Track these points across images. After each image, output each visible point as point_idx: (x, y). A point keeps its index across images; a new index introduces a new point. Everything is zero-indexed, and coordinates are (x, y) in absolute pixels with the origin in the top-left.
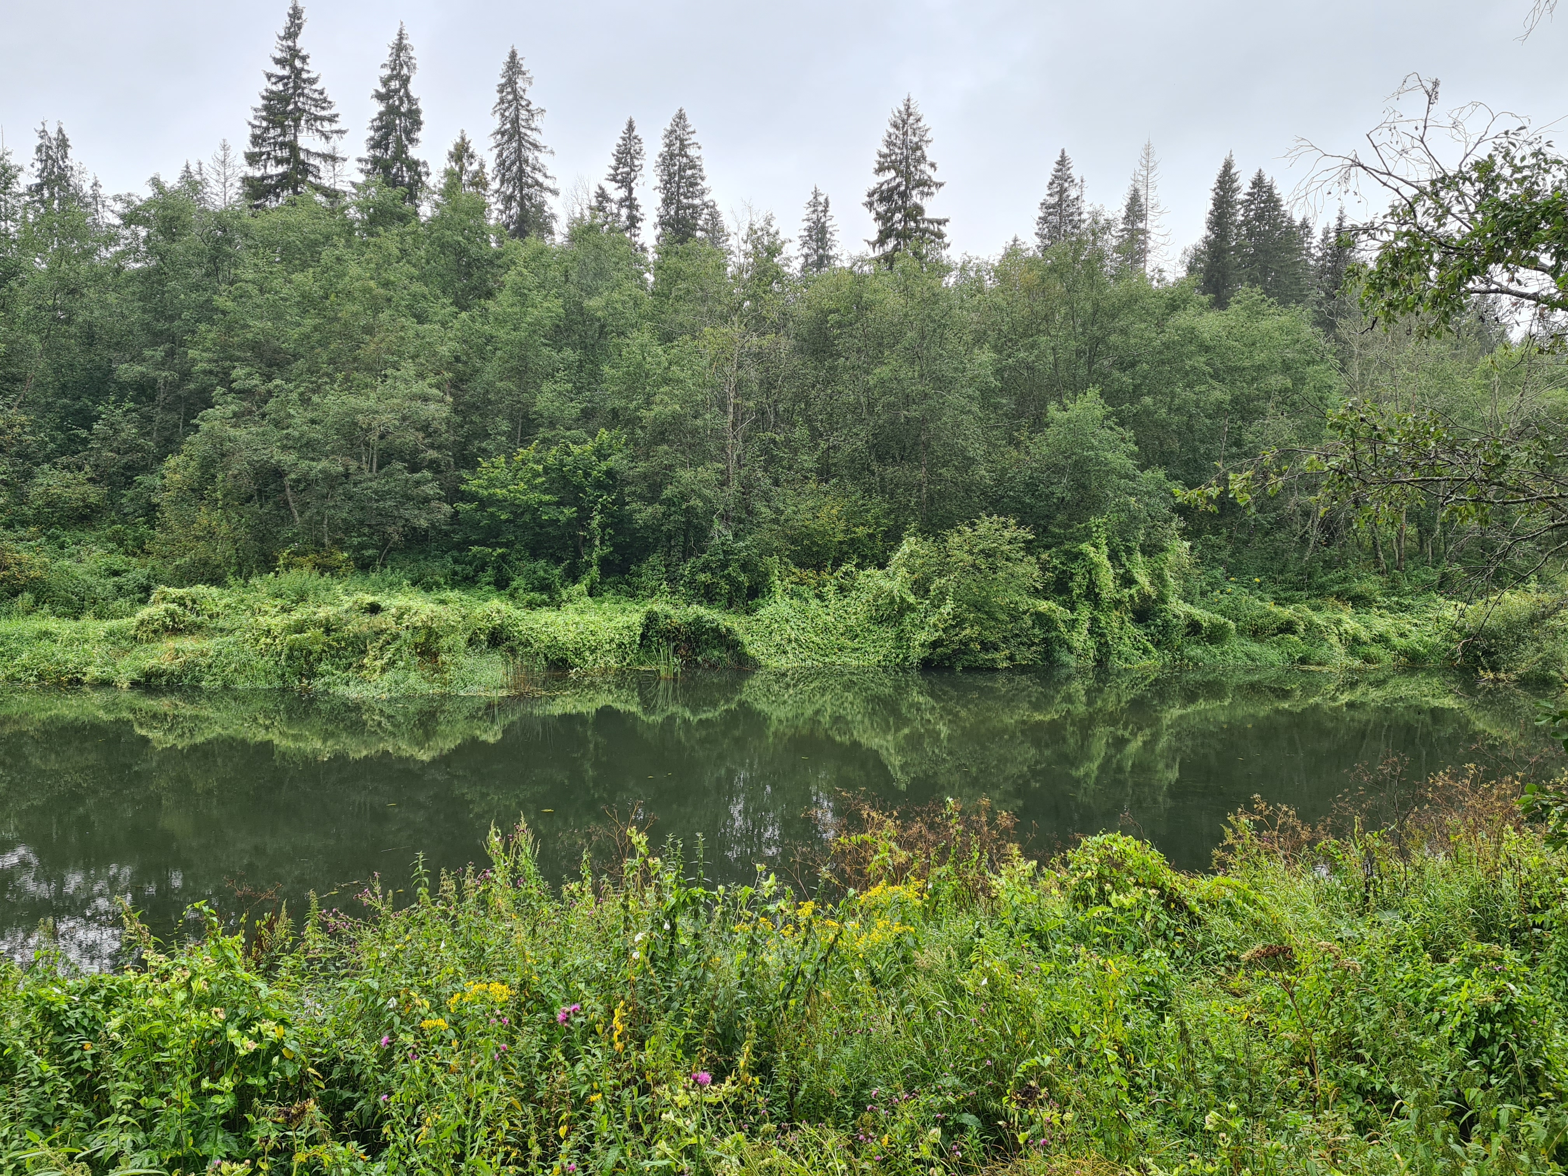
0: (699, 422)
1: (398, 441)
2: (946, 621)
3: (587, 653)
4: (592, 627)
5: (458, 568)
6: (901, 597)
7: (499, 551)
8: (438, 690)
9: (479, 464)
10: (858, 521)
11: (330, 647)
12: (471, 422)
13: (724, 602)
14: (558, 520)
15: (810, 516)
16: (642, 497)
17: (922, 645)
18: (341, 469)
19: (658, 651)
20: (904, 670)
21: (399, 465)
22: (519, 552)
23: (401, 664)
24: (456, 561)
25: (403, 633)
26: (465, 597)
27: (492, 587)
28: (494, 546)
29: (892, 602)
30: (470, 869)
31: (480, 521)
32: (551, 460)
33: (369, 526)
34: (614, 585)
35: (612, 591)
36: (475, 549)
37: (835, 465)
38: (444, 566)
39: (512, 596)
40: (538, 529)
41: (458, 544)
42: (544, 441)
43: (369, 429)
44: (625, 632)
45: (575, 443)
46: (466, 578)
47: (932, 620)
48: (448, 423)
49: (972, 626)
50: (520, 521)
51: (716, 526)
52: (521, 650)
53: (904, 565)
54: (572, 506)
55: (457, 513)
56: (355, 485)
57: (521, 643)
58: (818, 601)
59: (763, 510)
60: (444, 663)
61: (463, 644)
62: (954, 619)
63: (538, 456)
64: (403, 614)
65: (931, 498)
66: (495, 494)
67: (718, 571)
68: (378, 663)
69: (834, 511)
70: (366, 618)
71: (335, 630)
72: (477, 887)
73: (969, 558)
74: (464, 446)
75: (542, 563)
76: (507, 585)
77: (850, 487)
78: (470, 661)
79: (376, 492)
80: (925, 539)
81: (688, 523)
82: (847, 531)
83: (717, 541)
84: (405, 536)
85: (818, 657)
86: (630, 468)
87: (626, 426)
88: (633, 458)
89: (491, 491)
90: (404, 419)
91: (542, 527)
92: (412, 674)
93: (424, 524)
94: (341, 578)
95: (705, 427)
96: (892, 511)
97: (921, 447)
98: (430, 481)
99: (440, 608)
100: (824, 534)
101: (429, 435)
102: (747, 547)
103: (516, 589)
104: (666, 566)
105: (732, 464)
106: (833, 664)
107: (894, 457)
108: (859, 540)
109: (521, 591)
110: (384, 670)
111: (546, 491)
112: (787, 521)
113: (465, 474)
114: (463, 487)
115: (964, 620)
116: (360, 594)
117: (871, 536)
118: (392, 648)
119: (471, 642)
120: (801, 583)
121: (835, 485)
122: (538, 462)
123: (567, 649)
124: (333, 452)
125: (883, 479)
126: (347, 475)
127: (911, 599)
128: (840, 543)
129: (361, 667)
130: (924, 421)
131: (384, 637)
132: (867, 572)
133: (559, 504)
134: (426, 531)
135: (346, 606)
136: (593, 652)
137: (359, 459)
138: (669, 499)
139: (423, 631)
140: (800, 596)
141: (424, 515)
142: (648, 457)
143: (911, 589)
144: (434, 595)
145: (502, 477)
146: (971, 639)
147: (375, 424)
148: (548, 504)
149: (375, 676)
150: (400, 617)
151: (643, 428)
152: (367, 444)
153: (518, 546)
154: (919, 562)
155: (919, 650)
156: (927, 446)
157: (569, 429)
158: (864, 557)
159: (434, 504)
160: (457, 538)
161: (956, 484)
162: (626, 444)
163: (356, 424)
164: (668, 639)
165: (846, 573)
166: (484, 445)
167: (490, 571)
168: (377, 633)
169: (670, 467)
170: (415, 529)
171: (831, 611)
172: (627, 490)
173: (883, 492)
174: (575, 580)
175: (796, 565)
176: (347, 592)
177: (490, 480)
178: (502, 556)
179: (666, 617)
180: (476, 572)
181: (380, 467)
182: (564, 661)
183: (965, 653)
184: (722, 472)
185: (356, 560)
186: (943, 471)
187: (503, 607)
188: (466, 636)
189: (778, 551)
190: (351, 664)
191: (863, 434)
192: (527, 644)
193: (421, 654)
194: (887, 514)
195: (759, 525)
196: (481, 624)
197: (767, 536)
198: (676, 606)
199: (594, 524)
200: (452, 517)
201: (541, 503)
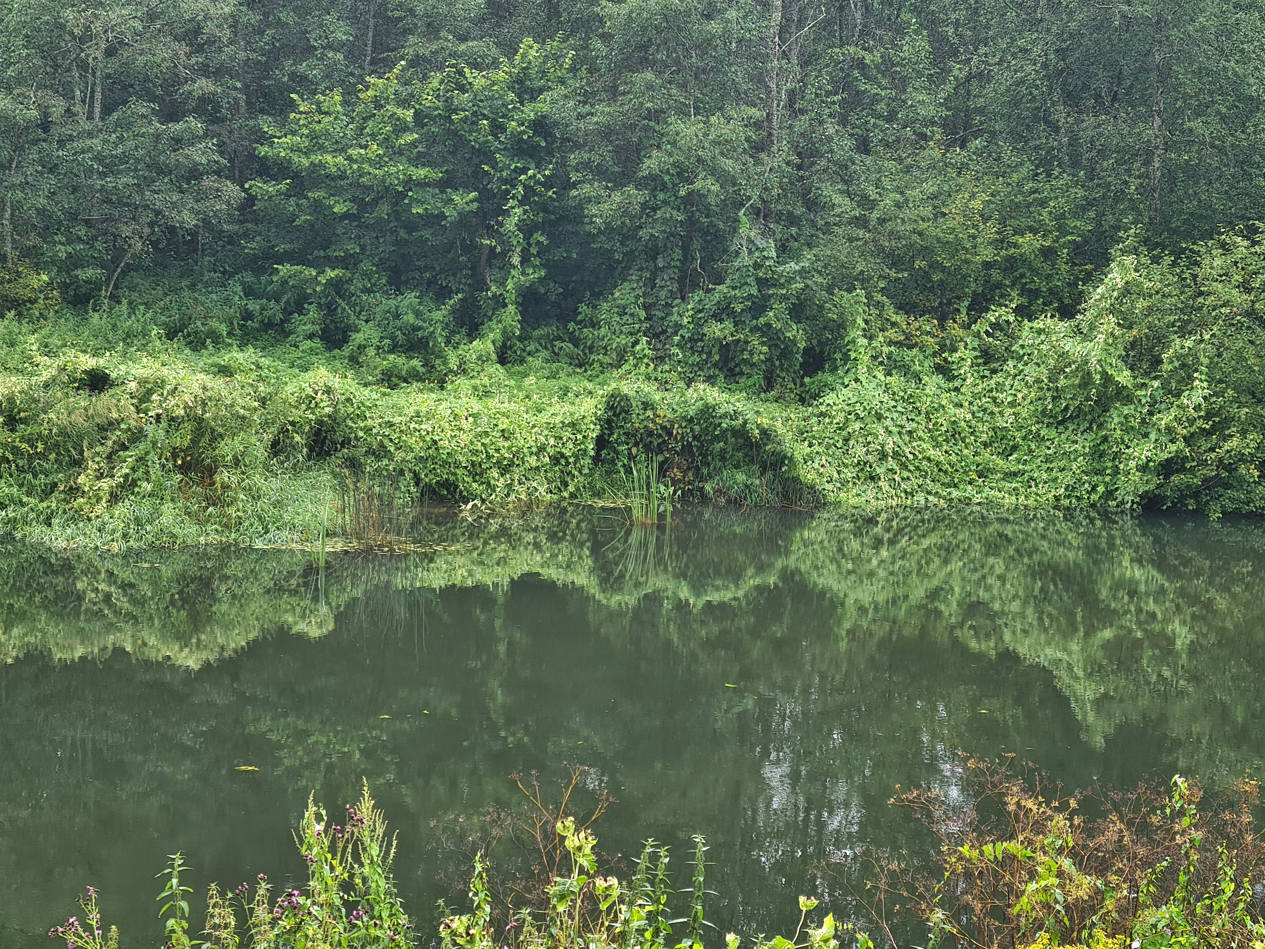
0: (715, 26)
1: (141, 60)
2: (1191, 422)
3: (495, 473)
4: (504, 424)
5: (254, 306)
6: (1104, 374)
7: (331, 274)
8: (214, 538)
9: (293, 106)
10: (1025, 222)
11: (16, 451)
12: (279, 24)
13: (758, 378)
14: (442, 216)
15: (927, 211)
16: (601, 173)
17: (1143, 469)
18: (34, 113)
19: (629, 471)
20: (1106, 516)
21: (142, 108)
22: (367, 275)
23: (147, 487)
24: (249, 292)
25: (150, 429)
26: (265, 362)
27: (317, 344)
28: (320, 265)
29: (1086, 381)
30: (263, 888)
31: (294, 217)
32: (428, 101)
33: (88, 223)
34: (548, 342)
35: (545, 354)
36: (284, 269)
37: (981, 111)
38: (227, 301)
39: (354, 361)
40: (402, 233)
41: (255, 258)
42: (416, 62)
43: (86, 37)
44: (567, 434)
45: (475, 66)
46: (267, 325)
47: (1165, 419)
48: (234, 27)
49: (1244, 433)
50: (369, 218)
51: (743, 230)
52: (370, 465)
53: (1112, 311)
54: (468, 188)
55: (251, 200)
56: (61, 143)
57: (370, 452)
58: (938, 379)
59: (837, 199)
60: (226, 487)
61: (261, 453)
62: (1209, 416)
63: (404, 92)
64: (150, 392)
65: (1170, 177)
66: (321, 165)
67: (746, 318)
68: (105, 484)
69: (977, 204)
70: (82, 400)
71: (24, 421)
72: (273, 923)
73: (1241, 299)
74: (266, 69)
75: (411, 298)
76: (345, 340)
77: (1008, 156)
78: (275, 483)
79: (99, 158)
80: (1156, 260)
81: (691, 223)
82: (1000, 243)
83: (745, 260)
84: (155, 244)
85: (937, 488)
86: (580, 117)
87: (573, 32)
88: (587, 98)
89: (316, 158)
90: (152, 17)
91: (411, 227)
92: (167, 508)
93: (190, 220)
94: (36, 322)
95: (726, 36)
96: (1090, 203)
97: (1153, 76)
98: (200, 139)
99: (218, 384)
100: (954, 248)
101: (200, 49)
102: (803, 273)
103: (362, 348)
104: (647, 307)
105: (778, 112)
106: (968, 501)
107: (1098, 97)
108: (1024, 260)
109: (371, 352)
110: (114, 498)
111: (419, 160)
112: (882, 221)
113: (266, 124)
114: (263, 150)
115: (1227, 421)
116: (71, 353)
117: (1048, 253)
118: (131, 457)
119: (276, 448)
120: (908, 343)
121: (978, 152)
122: (404, 103)
123: (458, 465)
124: (20, 81)
125: (1074, 141)
126: (45, 125)
127: (1124, 377)
128: (987, 265)
129: (74, 491)
130: (1160, 23)
131: (114, 436)
132: (1038, 324)
133: (443, 185)
134: (193, 234)
135: (46, 375)
136: (505, 470)
137: (68, 96)
138: (652, 177)
139: (188, 426)
140: (905, 370)
141: (191, 203)
142: (613, 92)
143: (1124, 359)
144: (208, 358)
145: (337, 131)
146: (1242, 458)
147: (97, 27)
148: (422, 184)
149: (100, 509)
150: (145, 397)
151: (606, 37)
152: (83, 66)
153: (366, 265)
154: (1141, 304)
155: (1136, 476)
156: (1164, 73)
157: (463, 39)
158: (1034, 294)
159: (208, 182)
160: (251, 247)
161: (1221, 150)
162: (573, 69)
163: (62, 27)
164: (648, 448)
165: (996, 326)
166: (302, 68)
167: (313, 312)
168: (102, 429)
169: (657, 115)
170: (172, 230)
171: (965, 399)
172: (573, 158)
173: (1075, 163)
174: (474, 332)
175: (900, 308)
176: (47, 350)
177: (313, 136)
178: (337, 285)
179: (647, 405)
180: (288, 312)
181: (107, 110)
182: (450, 486)
183: (1227, 486)
184: (757, 125)
185: (64, 287)
186: (1196, 124)
187: (336, 382)
188: (268, 437)
189: (864, 280)
190: (55, 485)
191: (1037, 50)
192: (380, 453)
193: (184, 469)
194: (1080, 210)
195: (827, 229)
196: (295, 415)
197: (843, 251)
198: (664, 385)
199: (511, 224)
200: (242, 208)
201: (409, 182)
